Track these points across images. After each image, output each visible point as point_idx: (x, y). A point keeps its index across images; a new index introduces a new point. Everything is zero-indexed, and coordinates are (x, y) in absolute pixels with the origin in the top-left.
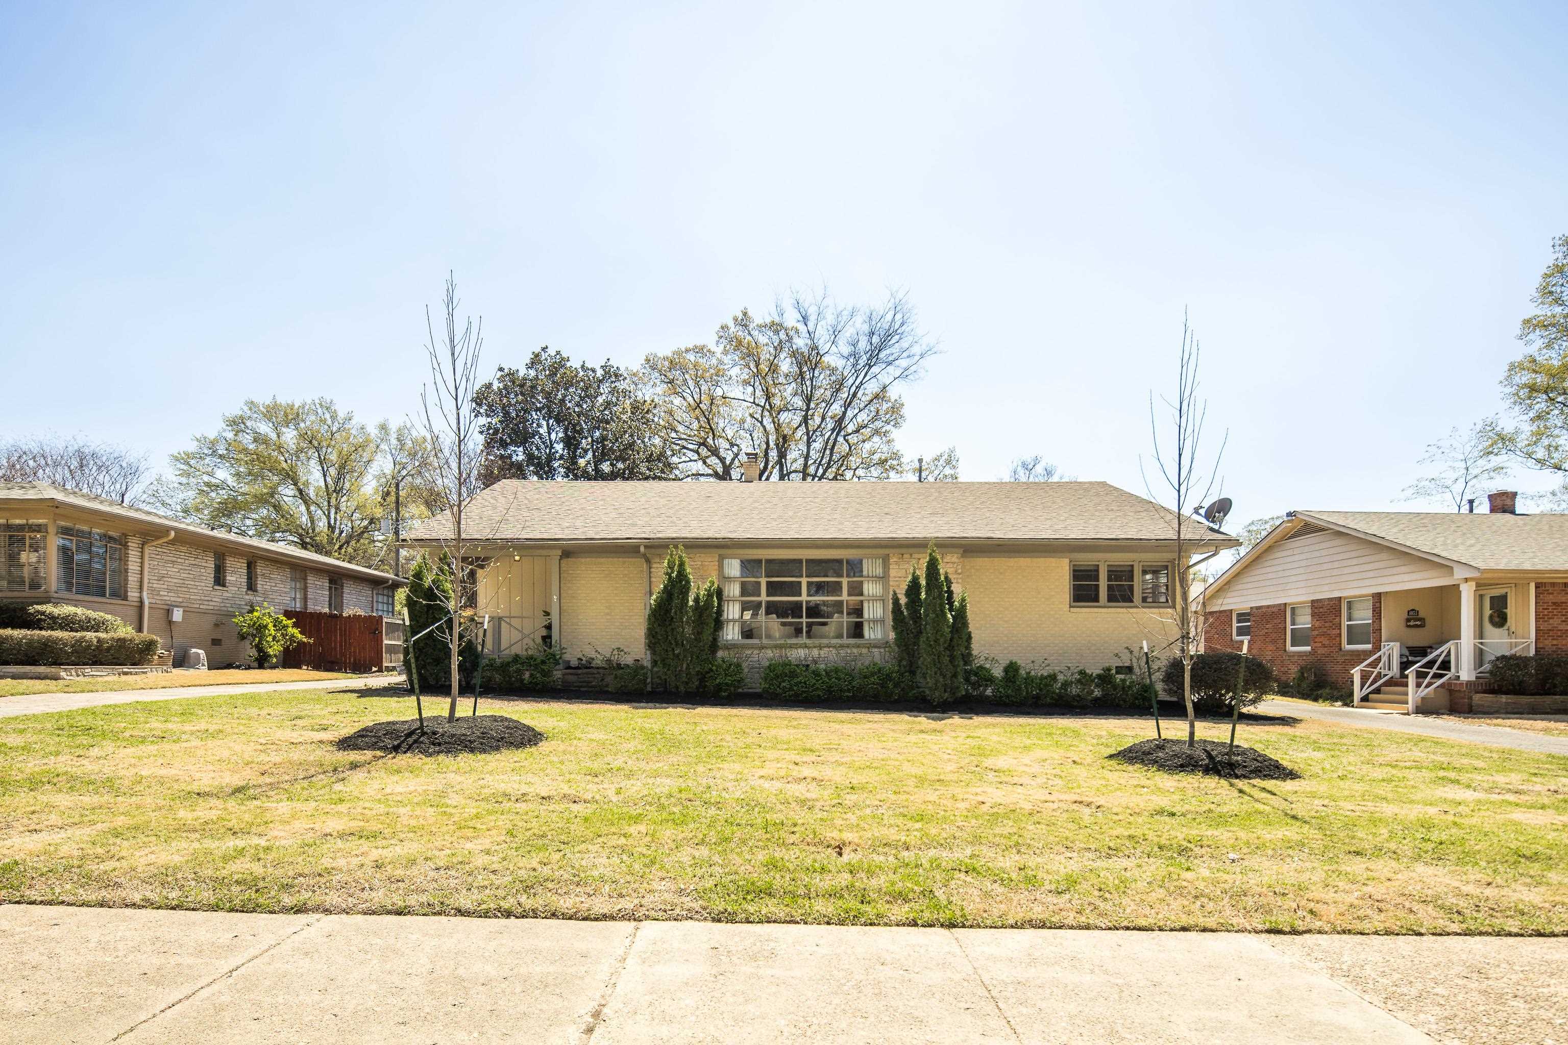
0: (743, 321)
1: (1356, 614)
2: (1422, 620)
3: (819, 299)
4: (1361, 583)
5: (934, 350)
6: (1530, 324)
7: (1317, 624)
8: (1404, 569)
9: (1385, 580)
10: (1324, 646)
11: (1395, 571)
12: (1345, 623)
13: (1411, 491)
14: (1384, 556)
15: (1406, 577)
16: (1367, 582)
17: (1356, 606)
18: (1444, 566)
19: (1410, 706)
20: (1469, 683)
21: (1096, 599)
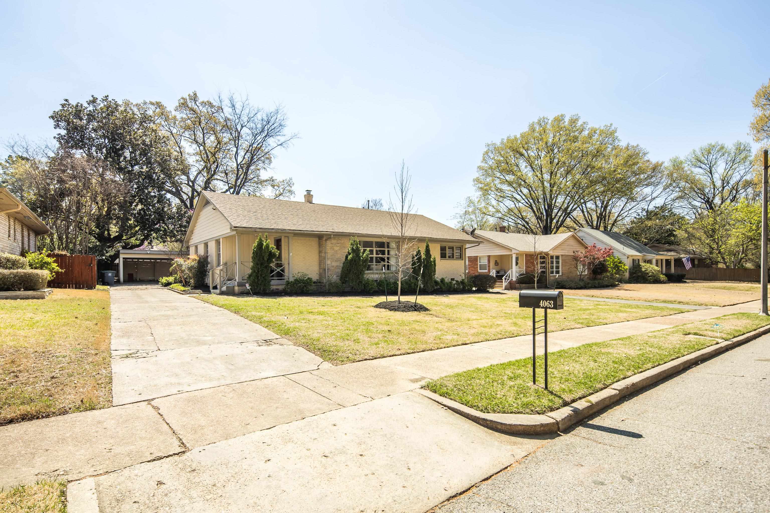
0: (194, 98)
1: (482, 261)
2: (498, 263)
3: (244, 99)
4: (484, 252)
5: (298, 136)
6: (480, 168)
7: (470, 264)
8: (498, 249)
9: (493, 252)
10: (472, 270)
11: (494, 249)
12: (479, 264)
13: (452, 217)
14: (491, 245)
15: (498, 251)
16: (486, 252)
17: (481, 259)
18: (510, 249)
19: (504, 288)
20: (515, 281)
21: (446, 258)
